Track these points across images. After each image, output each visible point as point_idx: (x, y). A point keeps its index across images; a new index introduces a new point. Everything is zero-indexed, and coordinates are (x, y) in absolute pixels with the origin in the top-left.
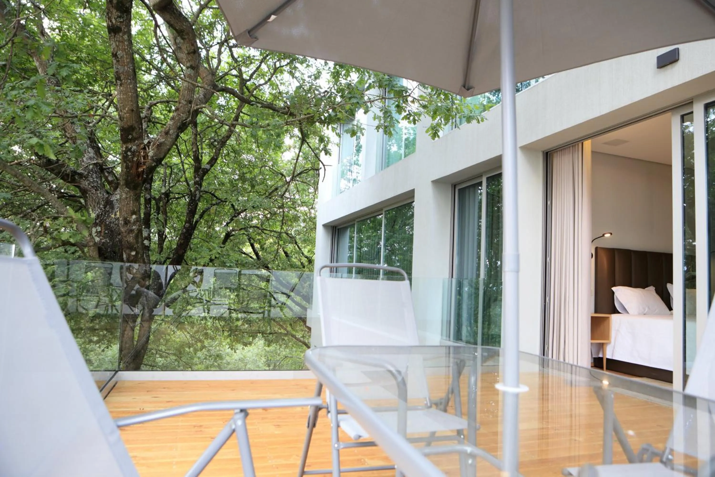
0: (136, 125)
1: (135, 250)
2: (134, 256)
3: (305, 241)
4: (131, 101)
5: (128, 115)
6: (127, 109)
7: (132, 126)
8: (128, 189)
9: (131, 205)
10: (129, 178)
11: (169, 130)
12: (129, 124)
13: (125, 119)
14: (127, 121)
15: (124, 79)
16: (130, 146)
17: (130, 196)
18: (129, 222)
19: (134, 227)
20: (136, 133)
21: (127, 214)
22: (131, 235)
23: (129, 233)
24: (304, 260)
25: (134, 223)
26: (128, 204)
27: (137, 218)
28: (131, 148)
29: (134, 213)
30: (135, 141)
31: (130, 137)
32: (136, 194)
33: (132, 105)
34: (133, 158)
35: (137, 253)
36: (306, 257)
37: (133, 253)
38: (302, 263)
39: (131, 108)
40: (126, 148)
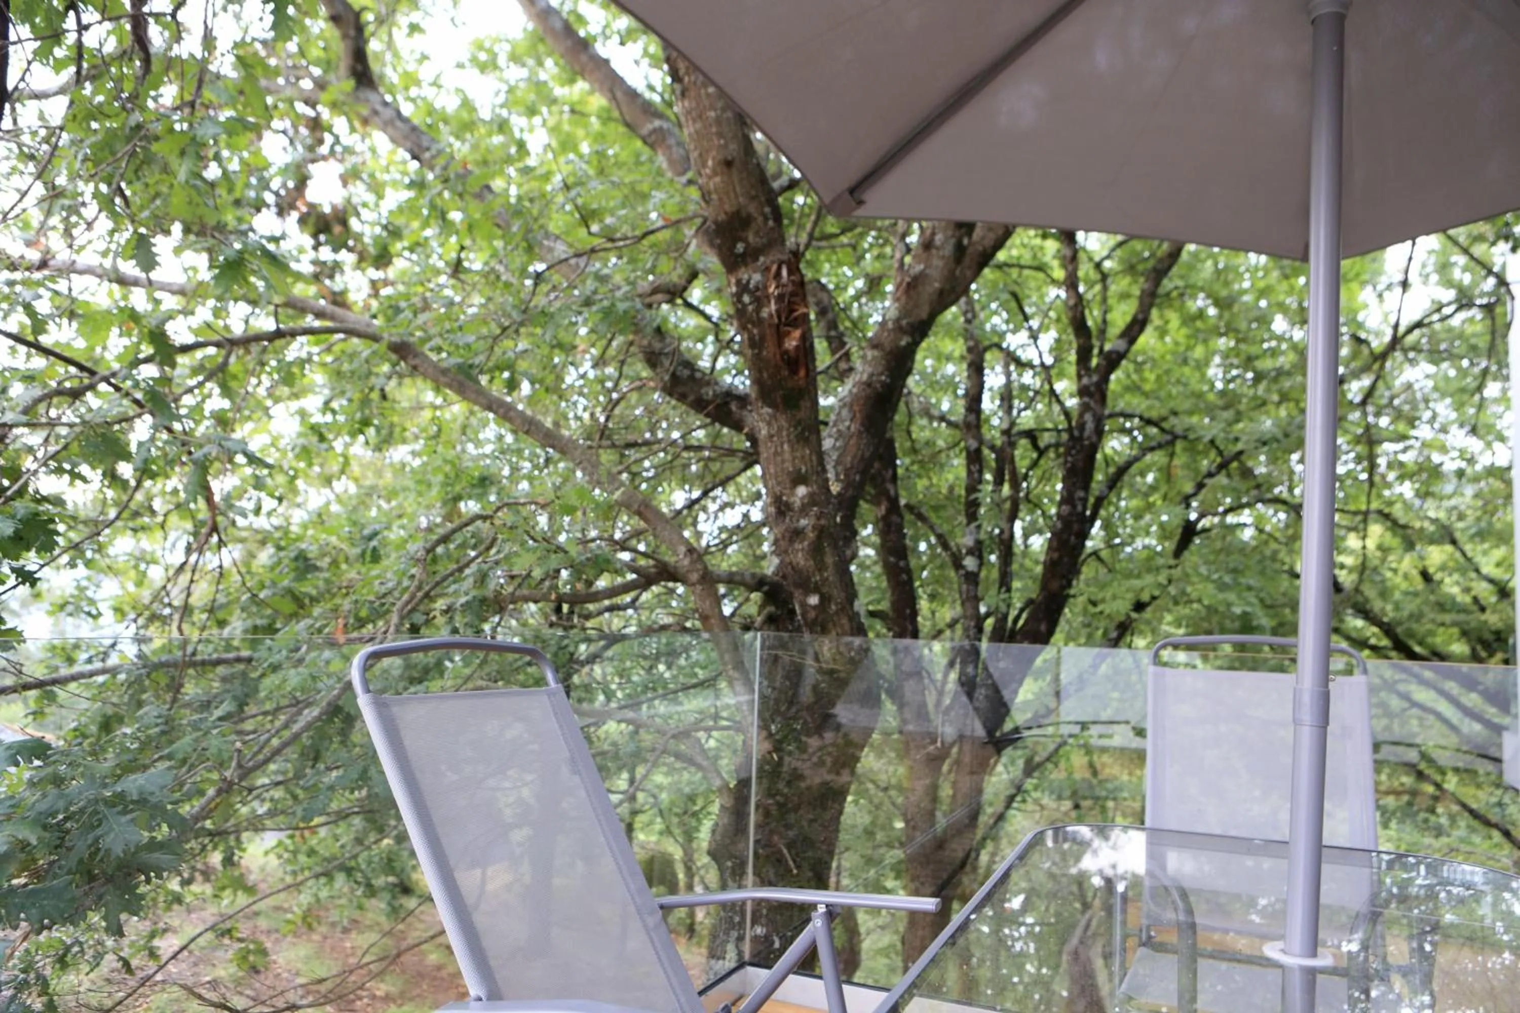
0: (752, 209)
1: (816, 590)
2: (815, 607)
3: (1481, 535)
4: (720, 135)
5: (718, 179)
6: (710, 163)
7: (738, 212)
8: (770, 410)
9: (787, 456)
10: (765, 375)
11: (933, 234)
12: (727, 207)
13: (714, 196)
14: (720, 199)
15: (687, 73)
16: (746, 277)
17: (780, 429)
18: (788, 506)
19: (803, 522)
20: (757, 233)
21: (779, 484)
22: (798, 546)
23: (791, 541)
24: (1483, 590)
25: (804, 510)
26: (776, 454)
27: (811, 495)
28: (748, 282)
29: (798, 479)
30: (757, 259)
31: (740, 247)
32: (799, 423)
33: (726, 146)
34: (758, 311)
35: (825, 600)
36: (1491, 581)
37: (814, 600)
38: (1476, 600)
39: (720, 157)
40: (739, 282)
